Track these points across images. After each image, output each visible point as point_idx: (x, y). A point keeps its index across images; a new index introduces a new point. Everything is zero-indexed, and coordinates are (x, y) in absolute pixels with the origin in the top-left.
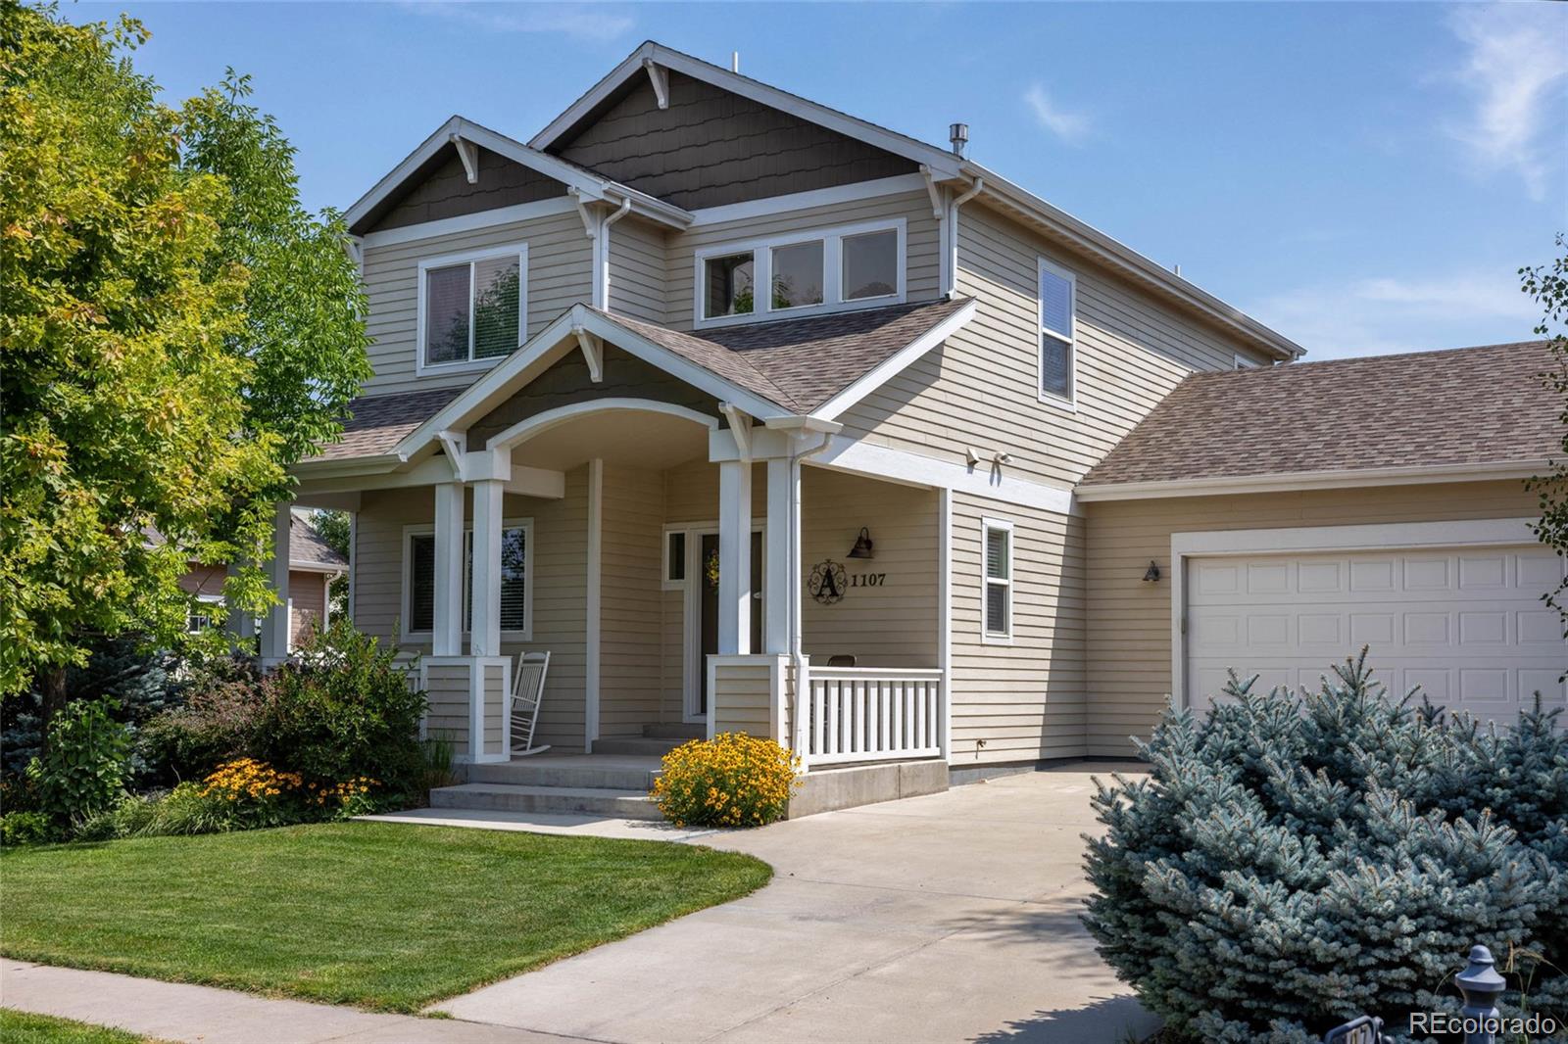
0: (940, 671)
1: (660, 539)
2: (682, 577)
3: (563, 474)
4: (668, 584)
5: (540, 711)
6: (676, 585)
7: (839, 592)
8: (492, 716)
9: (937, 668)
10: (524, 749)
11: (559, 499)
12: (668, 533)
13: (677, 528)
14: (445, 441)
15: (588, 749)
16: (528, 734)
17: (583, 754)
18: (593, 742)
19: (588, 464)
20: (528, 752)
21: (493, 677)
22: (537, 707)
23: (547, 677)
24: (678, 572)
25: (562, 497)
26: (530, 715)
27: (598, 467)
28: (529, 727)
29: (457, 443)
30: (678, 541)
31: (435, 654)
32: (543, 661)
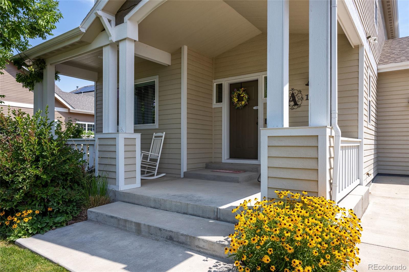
0: (360, 140)
1: (212, 86)
2: (222, 102)
3: (170, 54)
4: (215, 105)
5: (160, 158)
6: (219, 105)
7: (298, 103)
8: (130, 165)
9: (358, 138)
10: (153, 175)
11: (168, 65)
12: (215, 84)
13: (219, 81)
14: (101, 16)
15: (182, 176)
16: (155, 169)
17: (180, 178)
18: (184, 172)
19: (181, 48)
20: (155, 177)
21: (129, 143)
22: (159, 157)
23: (163, 143)
24: (219, 100)
25: (170, 64)
26: (156, 160)
27: (185, 49)
28: (156, 166)
29: (110, 21)
30: (220, 87)
31: (103, 132)
32: (162, 137)
